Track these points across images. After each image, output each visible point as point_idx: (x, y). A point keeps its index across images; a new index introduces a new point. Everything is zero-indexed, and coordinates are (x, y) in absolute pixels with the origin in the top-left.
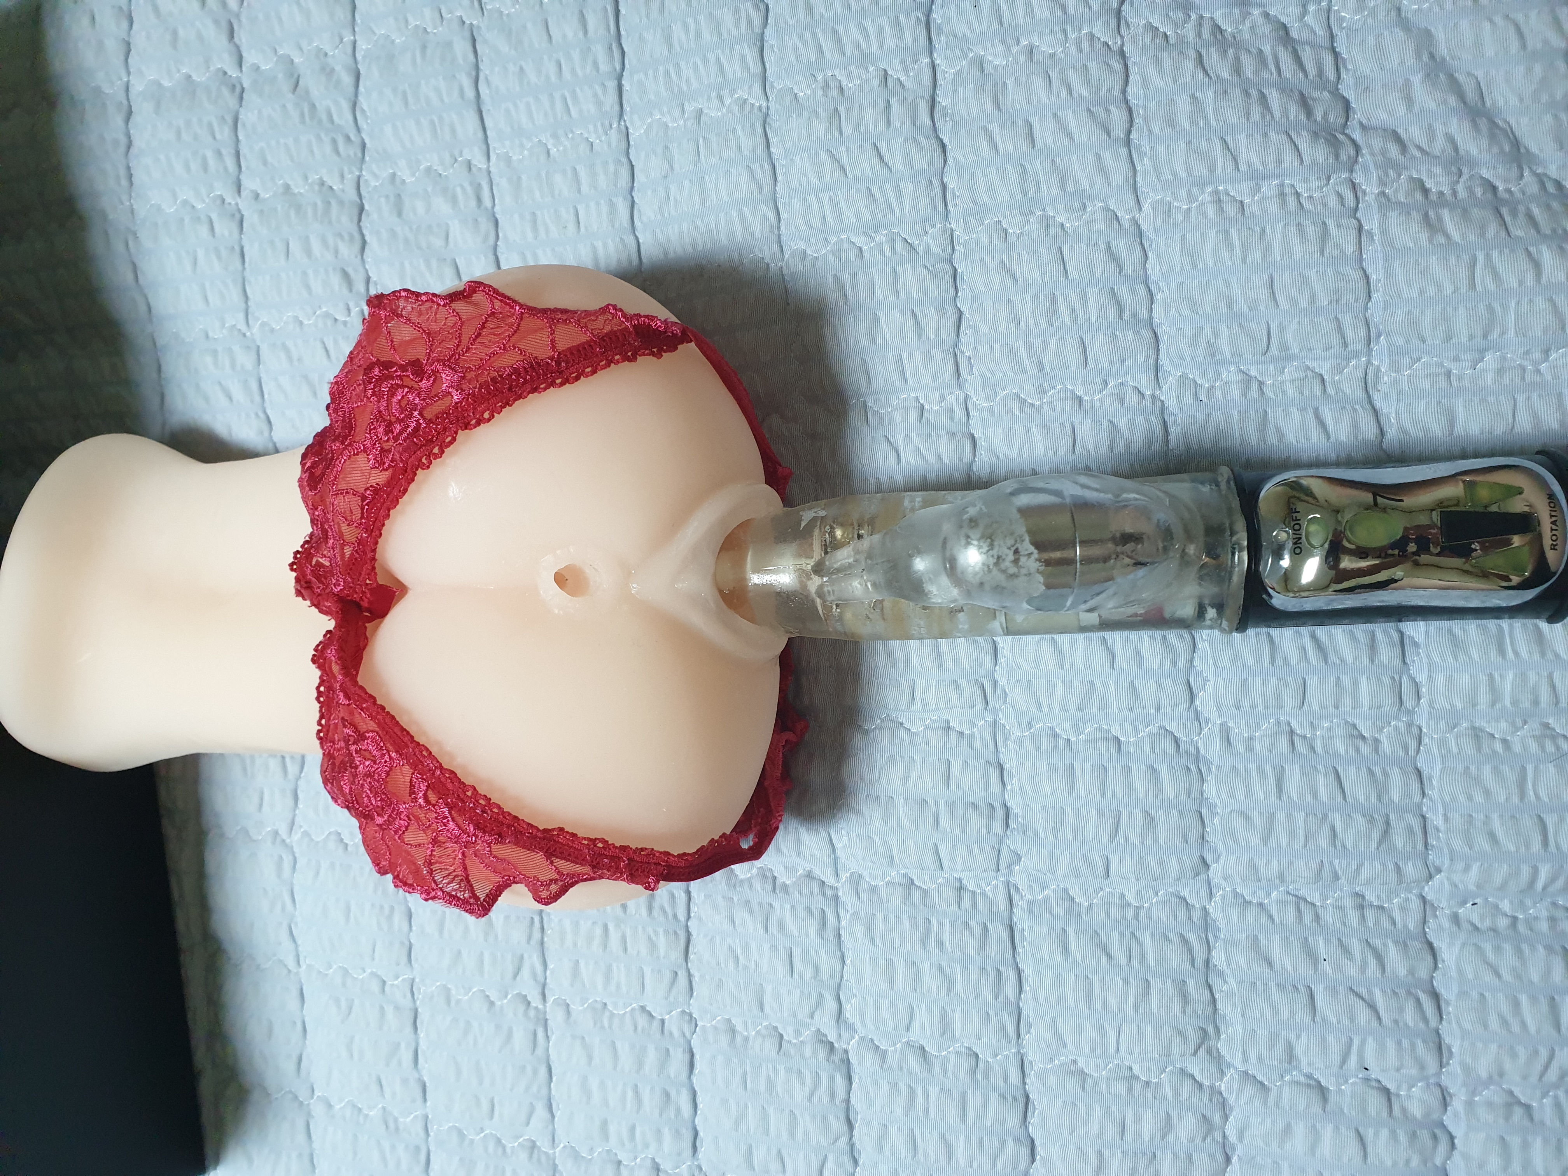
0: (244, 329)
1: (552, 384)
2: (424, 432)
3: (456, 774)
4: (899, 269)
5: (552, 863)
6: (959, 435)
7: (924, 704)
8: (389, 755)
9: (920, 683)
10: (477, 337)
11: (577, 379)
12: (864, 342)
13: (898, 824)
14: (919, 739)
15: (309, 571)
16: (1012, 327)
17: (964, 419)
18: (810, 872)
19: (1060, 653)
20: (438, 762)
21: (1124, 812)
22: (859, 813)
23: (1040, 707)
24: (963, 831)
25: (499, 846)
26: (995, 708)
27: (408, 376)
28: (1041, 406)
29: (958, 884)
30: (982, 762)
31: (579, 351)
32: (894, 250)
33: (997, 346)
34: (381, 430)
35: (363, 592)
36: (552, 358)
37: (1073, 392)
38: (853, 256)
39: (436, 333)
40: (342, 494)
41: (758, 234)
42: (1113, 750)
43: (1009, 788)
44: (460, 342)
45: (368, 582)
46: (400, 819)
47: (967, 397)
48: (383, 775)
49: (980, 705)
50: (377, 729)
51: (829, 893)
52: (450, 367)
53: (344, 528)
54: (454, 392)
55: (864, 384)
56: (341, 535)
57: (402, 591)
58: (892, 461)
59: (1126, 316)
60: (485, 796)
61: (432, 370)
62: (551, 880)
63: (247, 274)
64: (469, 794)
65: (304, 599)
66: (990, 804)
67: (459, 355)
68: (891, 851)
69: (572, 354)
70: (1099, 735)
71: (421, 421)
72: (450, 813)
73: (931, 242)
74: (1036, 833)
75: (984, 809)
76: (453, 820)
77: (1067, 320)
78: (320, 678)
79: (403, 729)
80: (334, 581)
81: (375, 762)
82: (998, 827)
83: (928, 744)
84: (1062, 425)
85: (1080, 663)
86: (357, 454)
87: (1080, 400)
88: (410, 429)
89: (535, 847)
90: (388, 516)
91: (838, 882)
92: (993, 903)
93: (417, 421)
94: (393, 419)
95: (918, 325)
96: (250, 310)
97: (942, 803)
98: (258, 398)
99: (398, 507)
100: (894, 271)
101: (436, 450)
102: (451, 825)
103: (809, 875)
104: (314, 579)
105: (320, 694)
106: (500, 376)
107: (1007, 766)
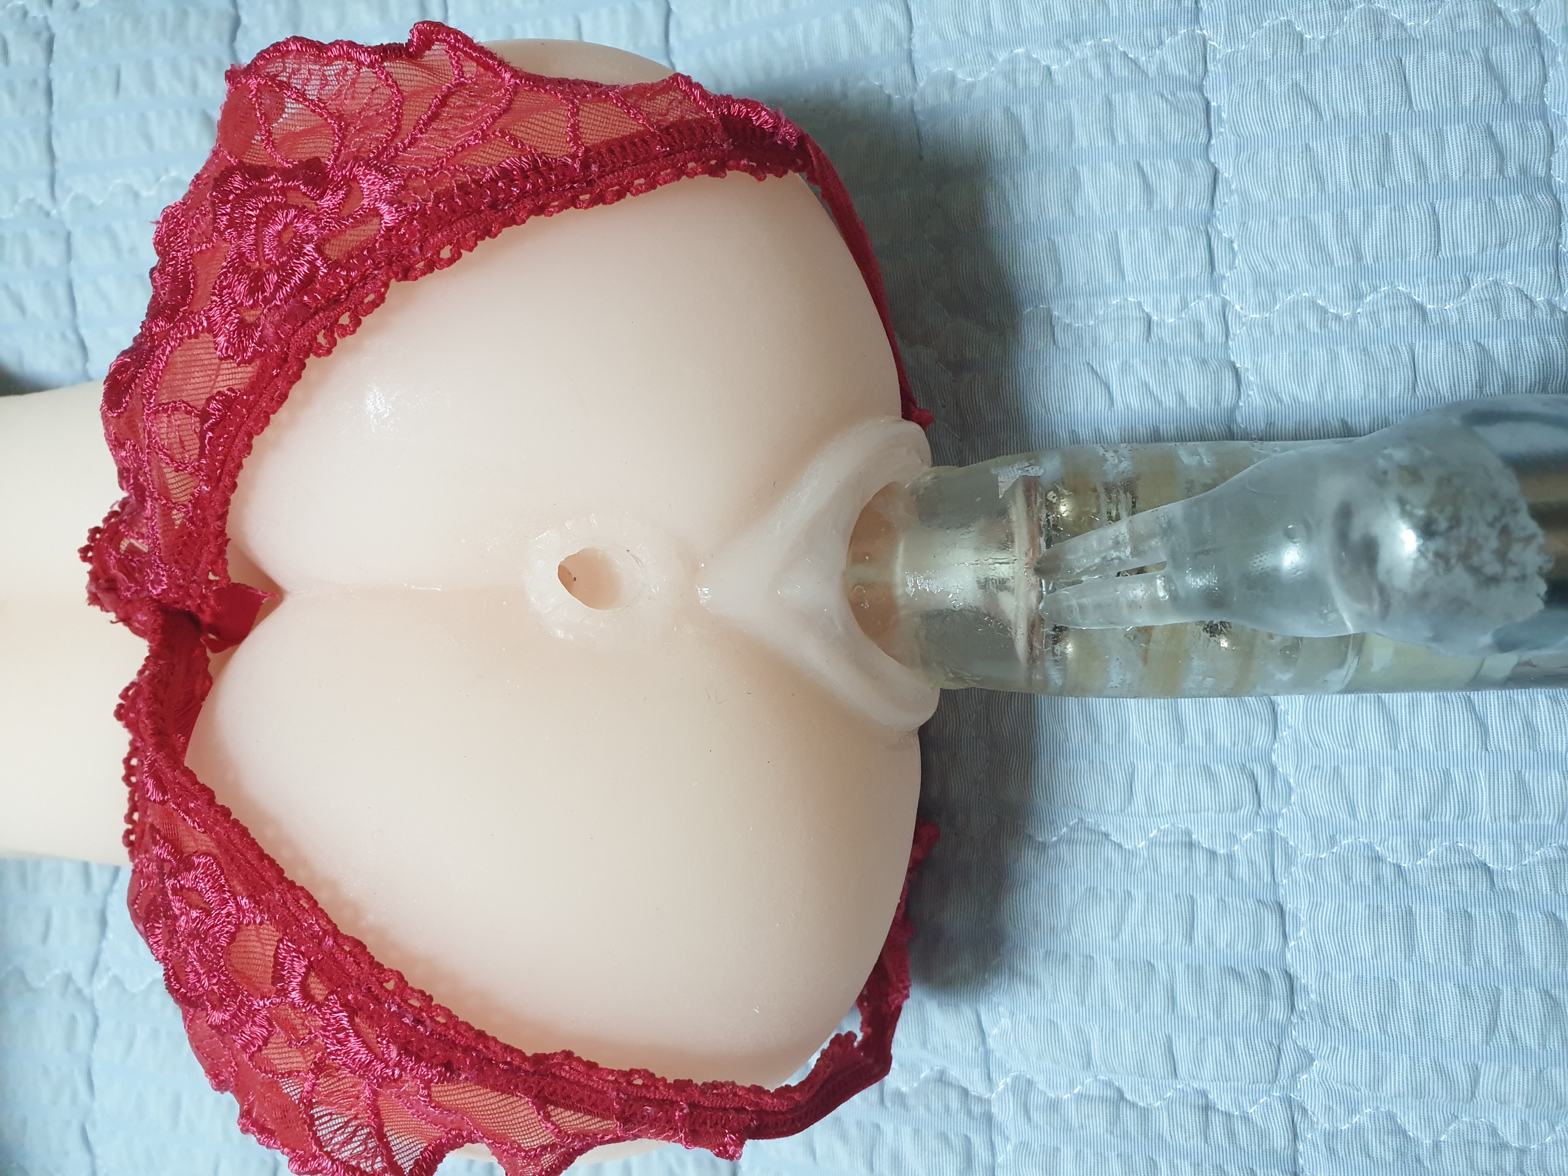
0: (47, 204)
1: (574, 202)
2: (324, 285)
3: (365, 947)
4: (1117, 98)
5: (547, 1117)
6: (1214, 364)
7: (1150, 804)
8: (237, 904)
9: (1144, 769)
10: (431, 119)
11: (620, 195)
12: (1054, 212)
13: (1104, 1002)
14: (1138, 863)
15: (112, 562)
16: (1312, 188)
17: (1221, 339)
18: (942, 1073)
19: (1391, 721)
20: (329, 922)
21: (1507, 992)
22: (1031, 981)
23: (1352, 812)
24: (1218, 1015)
25: (446, 1086)
26: (1271, 811)
27: (297, 188)
28: (1353, 321)
29: (1201, 1102)
30: (1251, 904)
31: (623, 147)
32: (1107, 68)
33: (1283, 221)
34: (241, 288)
35: (203, 597)
36: (574, 156)
37: (1408, 297)
38: (1036, 79)
39: (353, 116)
40: (165, 411)
41: (875, 48)
42: (1483, 885)
43: (1292, 944)
44: (398, 127)
45: (211, 577)
46: (254, 1023)
47: (1225, 304)
48: (223, 942)
49: (1248, 808)
50: (215, 851)
51: (977, 1109)
52: (378, 169)
53: (170, 475)
54: (384, 208)
55: (1050, 282)
56: (165, 492)
57: (273, 595)
58: (1100, 403)
59: (1512, 170)
60: (422, 993)
61: (344, 176)
62: (544, 1148)
63: (55, 120)
64: (390, 986)
65: (103, 608)
66: (1262, 970)
67: (397, 149)
68: (1088, 1043)
69: (611, 151)
70: (1456, 860)
71: (319, 263)
72: (351, 1021)
73: (1169, 58)
74: (1344, 1020)
75: (1254, 979)
76: (358, 1035)
77: (1409, 177)
78: (132, 743)
79: (263, 856)
80: (152, 577)
81: (208, 914)
82: (1277, 1010)
83: (1156, 869)
84: (1394, 349)
85: (1426, 741)
86: (196, 336)
87: (1421, 309)
88: (296, 279)
89: (516, 1087)
90: (249, 447)
91: (992, 1091)
92: (1263, 1135)
93: (312, 263)
94: (265, 266)
95: (1147, 187)
96: (58, 177)
97: (1180, 968)
98: (65, 311)
99: (267, 430)
100: (1109, 103)
101: (345, 320)
102: (354, 1043)
103: (942, 1079)
104: (121, 575)
105: (130, 771)
106: (473, 181)
107: (1289, 907)
